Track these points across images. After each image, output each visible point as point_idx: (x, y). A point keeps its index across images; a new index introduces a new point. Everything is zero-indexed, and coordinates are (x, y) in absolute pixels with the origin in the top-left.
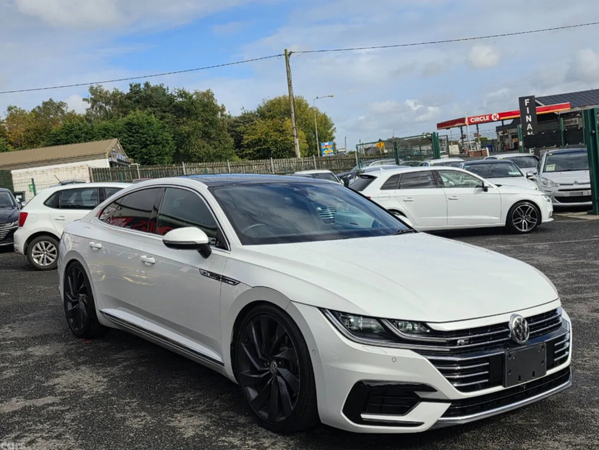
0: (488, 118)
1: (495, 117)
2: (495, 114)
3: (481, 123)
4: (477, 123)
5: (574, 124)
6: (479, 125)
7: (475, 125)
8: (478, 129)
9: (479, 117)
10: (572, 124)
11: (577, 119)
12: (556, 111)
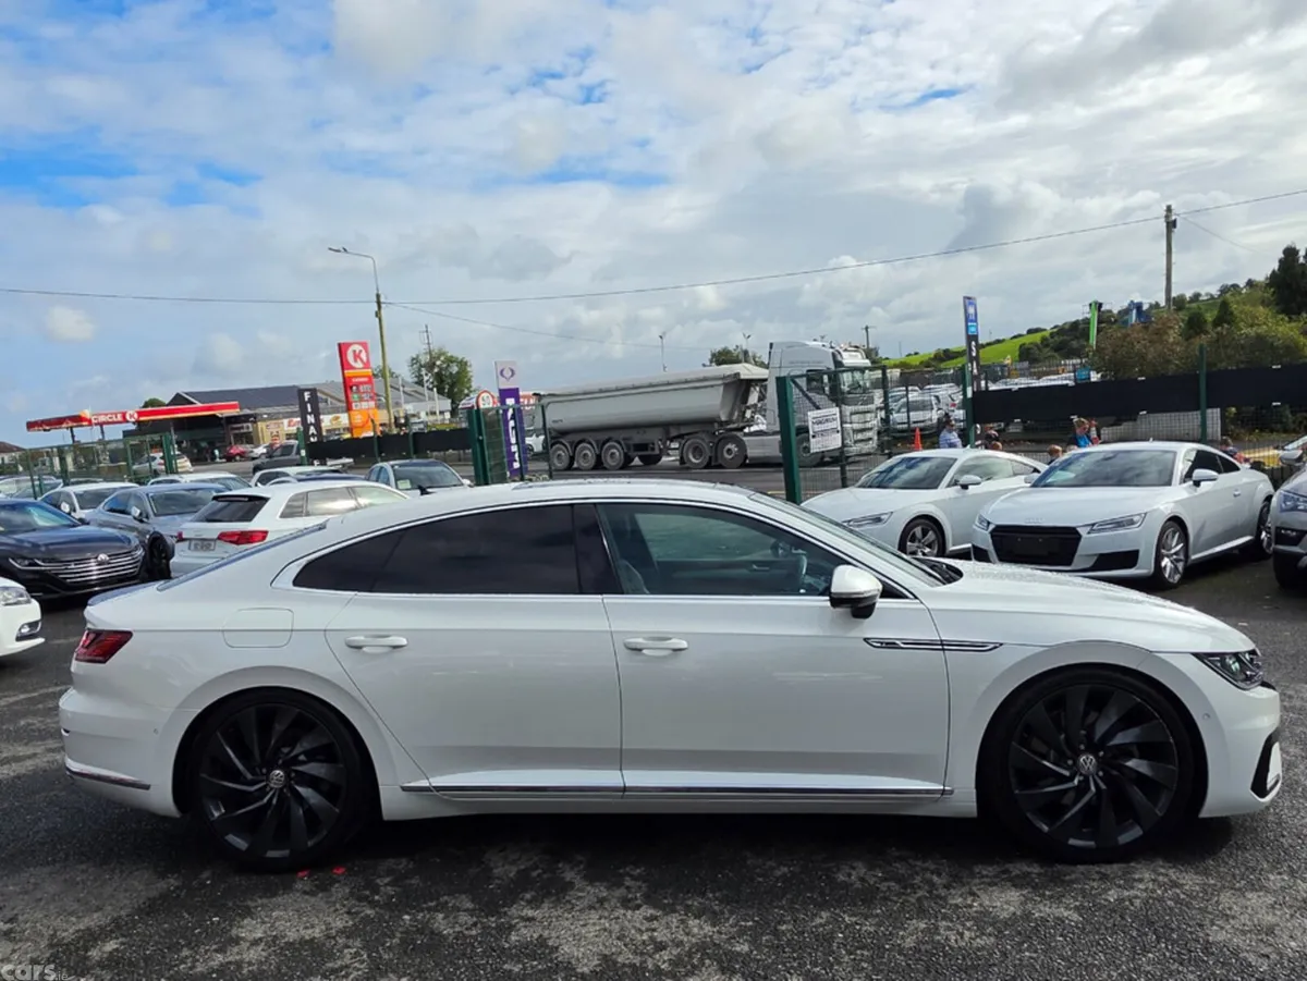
0: (120, 418)
1: (131, 416)
2: (131, 412)
3: (108, 423)
4: (101, 424)
5: (245, 430)
6: (104, 426)
7: (99, 427)
8: (103, 432)
9: (106, 415)
10: (242, 431)
11: (250, 425)
12: (218, 413)
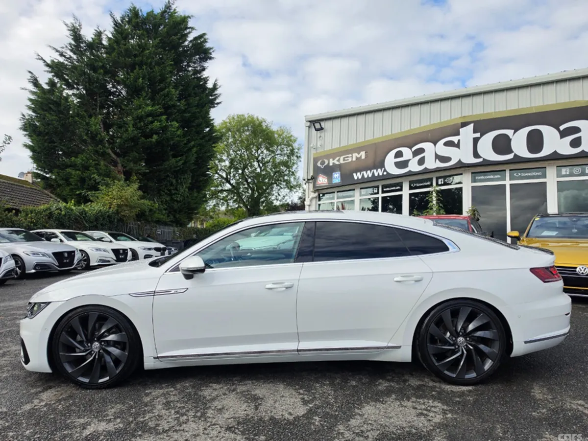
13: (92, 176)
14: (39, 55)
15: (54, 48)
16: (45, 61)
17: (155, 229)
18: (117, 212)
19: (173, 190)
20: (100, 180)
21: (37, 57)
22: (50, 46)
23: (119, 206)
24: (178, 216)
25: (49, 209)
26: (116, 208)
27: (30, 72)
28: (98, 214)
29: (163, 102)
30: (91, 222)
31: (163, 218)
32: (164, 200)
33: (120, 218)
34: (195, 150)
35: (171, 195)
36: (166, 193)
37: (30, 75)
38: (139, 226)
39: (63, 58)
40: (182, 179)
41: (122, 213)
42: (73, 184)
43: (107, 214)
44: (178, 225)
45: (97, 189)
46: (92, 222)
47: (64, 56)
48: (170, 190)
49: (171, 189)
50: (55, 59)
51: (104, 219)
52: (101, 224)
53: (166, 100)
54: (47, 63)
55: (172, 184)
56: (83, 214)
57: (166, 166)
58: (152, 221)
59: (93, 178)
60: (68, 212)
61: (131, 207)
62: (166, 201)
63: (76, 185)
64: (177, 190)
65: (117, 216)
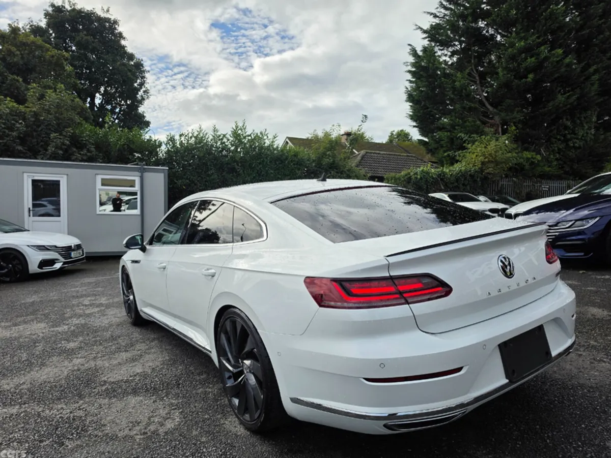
13: (458, 135)
14: (417, 25)
15: (428, 13)
16: (421, 29)
17: (539, 184)
18: (482, 170)
19: (569, 133)
20: (466, 138)
21: (415, 27)
22: (425, 12)
23: (483, 163)
24: (576, 166)
25: (409, 174)
26: (480, 166)
27: (409, 45)
28: (459, 174)
29: (544, 28)
30: (451, 183)
31: (550, 171)
32: (556, 149)
33: (485, 176)
34: (596, 77)
35: (566, 141)
36: (559, 140)
37: (410, 47)
38: (515, 182)
39: (437, 19)
40: (583, 119)
41: (486, 171)
42: (445, 145)
43: (469, 173)
44: (577, 179)
45: (464, 148)
46: (453, 183)
47: (438, 17)
48: (565, 136)
49: (565, 134)
50: (433, 22)
51: (465, 179)
52: (464, 185)
53: (548, 24)
54: (424, 30)
55: (566, 128)
56: (441, 176)
57: (550, 108)
58: (534, 176)
59: (459, 137)
60: (424, 176)
61: (497, 163)
62: (559, 149)
63: (447, 146)
64: (575, 134)
65: (480, 175)
